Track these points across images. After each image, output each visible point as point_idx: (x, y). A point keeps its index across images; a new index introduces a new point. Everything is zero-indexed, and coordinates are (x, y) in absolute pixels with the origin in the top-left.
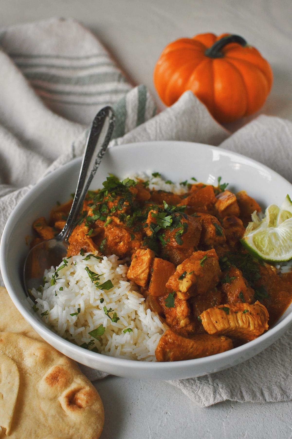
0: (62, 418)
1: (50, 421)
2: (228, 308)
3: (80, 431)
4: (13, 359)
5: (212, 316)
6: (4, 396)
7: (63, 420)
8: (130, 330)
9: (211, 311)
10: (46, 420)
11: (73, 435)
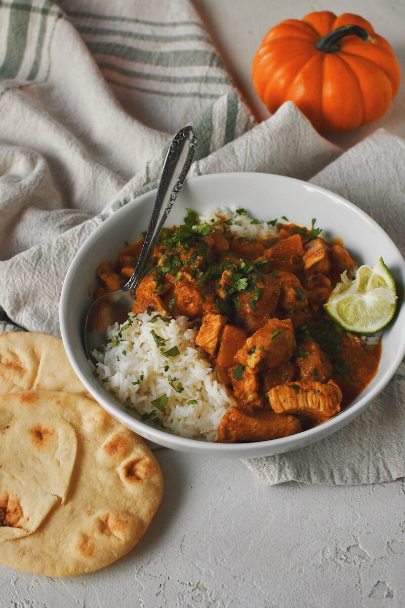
0: (119, 489)
1: (107, 493)
2: (299, 386)
3: (137, 504)
4: (71, 424)
5: (281, 394)
6: (61, 463)
7: (120, 492)
8: (194, 402)
10: (103, 491)
11: (129, 508)
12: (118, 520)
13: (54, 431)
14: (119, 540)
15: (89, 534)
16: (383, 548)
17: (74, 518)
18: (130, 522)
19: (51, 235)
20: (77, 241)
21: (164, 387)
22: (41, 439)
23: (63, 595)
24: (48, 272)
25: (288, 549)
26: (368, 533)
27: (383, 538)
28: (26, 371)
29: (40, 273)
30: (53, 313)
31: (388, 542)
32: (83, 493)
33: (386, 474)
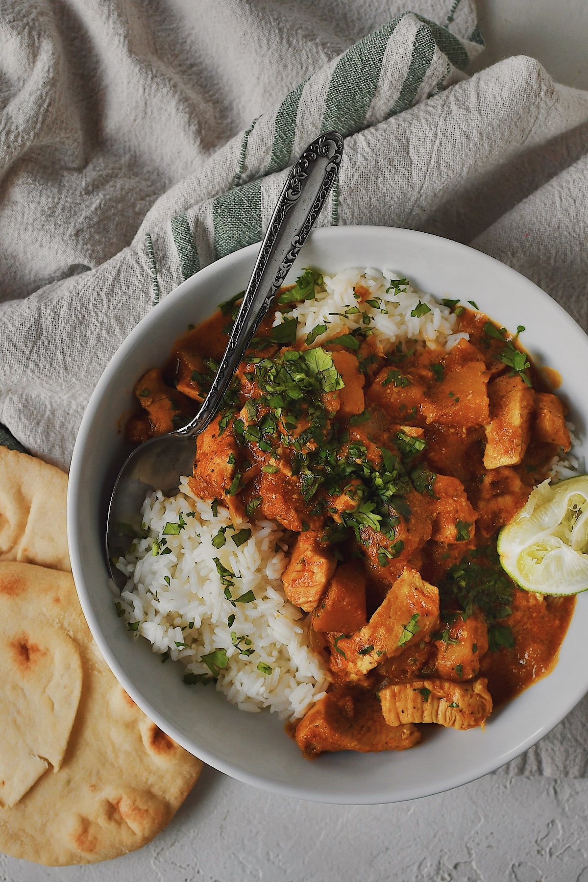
0: (140, 757)
1: (121, 761)
2: (429, 691)
3: (165, 781)
4: (75, 640)
5: (399, 700)
6: (56, 707)
7: (141, 760)
8: (268, 669)
9: (400, 691)
10: (116, 757)
11: (152, 785)
12: (136, 809)
13: (48, 650)
14: (134, 833)
15: (91, 818)
16: (504, 872)
17: (70, 791)
18: (151, 811)
19: (60, 252)
20: (105, 306)
21: (223, 639)
22: (28, 658)
23: (49, 875)
24: (51, 364)
25: (371, 854)
26: (489, 846)
27: (509, 858)
28: (7, 521)
29: (37, 365)
30: (55, 405)
31: (513, 865)
32: (86, 757)
33: (535, 768)
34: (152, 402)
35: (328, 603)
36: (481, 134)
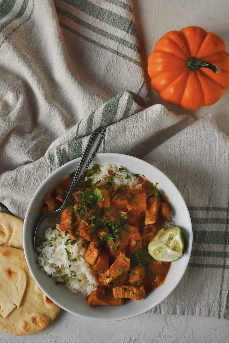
0: (43, 305)
1: (37, 306)
2: (127, 289)
3: (50, 312)
4: (25, 270)
5: (118, 291)
6: (19, 289)
7: (43, 306)
8: (80, 281)
9: (118, 289)
10: (36, 305)
11: (46, 313)
12: (41, 320)
13: (17, 273)
14: (40, 327)
15: (28, 322)
16: (149, 342)
17: (22, 314)
18: (45, 321)
19: (23, 157)
20: (36, 174)
21: (67, 272)
22: (11, 275)
23: (15, 338)
24: (20, 190)
25: (110, 335)
26: (145, 334)
27: (151, 338)
28: (6, 235)
29: (16, 190)
30: (21, 201)
31: (152, 340)
32: (27, 304)
33: (159, 311)
34: (49, 202)
35: (98, 262)
36: (147, 127)
